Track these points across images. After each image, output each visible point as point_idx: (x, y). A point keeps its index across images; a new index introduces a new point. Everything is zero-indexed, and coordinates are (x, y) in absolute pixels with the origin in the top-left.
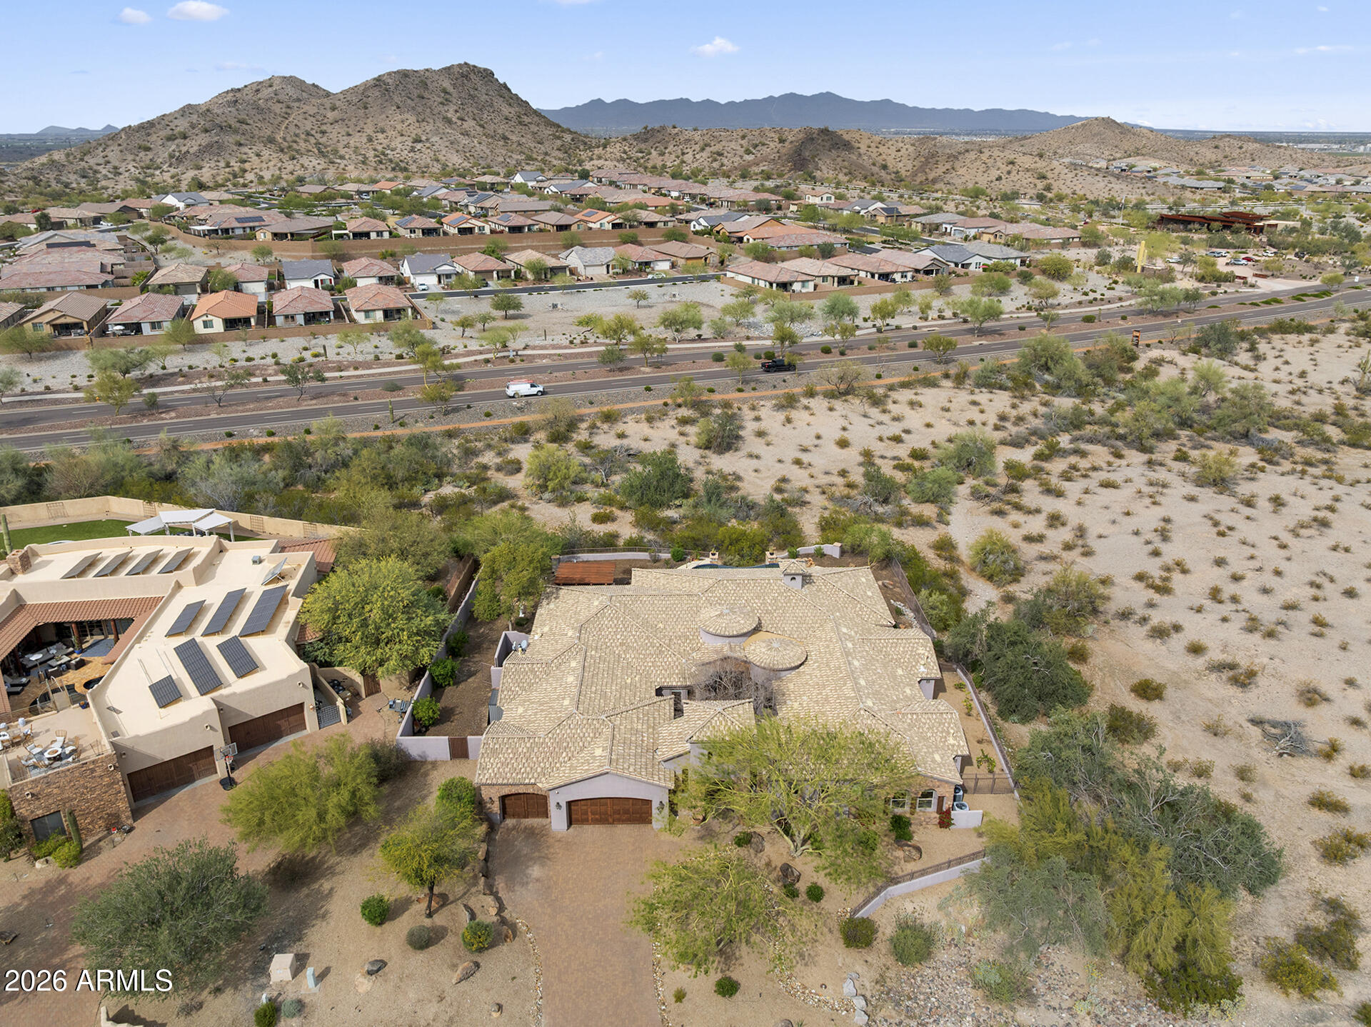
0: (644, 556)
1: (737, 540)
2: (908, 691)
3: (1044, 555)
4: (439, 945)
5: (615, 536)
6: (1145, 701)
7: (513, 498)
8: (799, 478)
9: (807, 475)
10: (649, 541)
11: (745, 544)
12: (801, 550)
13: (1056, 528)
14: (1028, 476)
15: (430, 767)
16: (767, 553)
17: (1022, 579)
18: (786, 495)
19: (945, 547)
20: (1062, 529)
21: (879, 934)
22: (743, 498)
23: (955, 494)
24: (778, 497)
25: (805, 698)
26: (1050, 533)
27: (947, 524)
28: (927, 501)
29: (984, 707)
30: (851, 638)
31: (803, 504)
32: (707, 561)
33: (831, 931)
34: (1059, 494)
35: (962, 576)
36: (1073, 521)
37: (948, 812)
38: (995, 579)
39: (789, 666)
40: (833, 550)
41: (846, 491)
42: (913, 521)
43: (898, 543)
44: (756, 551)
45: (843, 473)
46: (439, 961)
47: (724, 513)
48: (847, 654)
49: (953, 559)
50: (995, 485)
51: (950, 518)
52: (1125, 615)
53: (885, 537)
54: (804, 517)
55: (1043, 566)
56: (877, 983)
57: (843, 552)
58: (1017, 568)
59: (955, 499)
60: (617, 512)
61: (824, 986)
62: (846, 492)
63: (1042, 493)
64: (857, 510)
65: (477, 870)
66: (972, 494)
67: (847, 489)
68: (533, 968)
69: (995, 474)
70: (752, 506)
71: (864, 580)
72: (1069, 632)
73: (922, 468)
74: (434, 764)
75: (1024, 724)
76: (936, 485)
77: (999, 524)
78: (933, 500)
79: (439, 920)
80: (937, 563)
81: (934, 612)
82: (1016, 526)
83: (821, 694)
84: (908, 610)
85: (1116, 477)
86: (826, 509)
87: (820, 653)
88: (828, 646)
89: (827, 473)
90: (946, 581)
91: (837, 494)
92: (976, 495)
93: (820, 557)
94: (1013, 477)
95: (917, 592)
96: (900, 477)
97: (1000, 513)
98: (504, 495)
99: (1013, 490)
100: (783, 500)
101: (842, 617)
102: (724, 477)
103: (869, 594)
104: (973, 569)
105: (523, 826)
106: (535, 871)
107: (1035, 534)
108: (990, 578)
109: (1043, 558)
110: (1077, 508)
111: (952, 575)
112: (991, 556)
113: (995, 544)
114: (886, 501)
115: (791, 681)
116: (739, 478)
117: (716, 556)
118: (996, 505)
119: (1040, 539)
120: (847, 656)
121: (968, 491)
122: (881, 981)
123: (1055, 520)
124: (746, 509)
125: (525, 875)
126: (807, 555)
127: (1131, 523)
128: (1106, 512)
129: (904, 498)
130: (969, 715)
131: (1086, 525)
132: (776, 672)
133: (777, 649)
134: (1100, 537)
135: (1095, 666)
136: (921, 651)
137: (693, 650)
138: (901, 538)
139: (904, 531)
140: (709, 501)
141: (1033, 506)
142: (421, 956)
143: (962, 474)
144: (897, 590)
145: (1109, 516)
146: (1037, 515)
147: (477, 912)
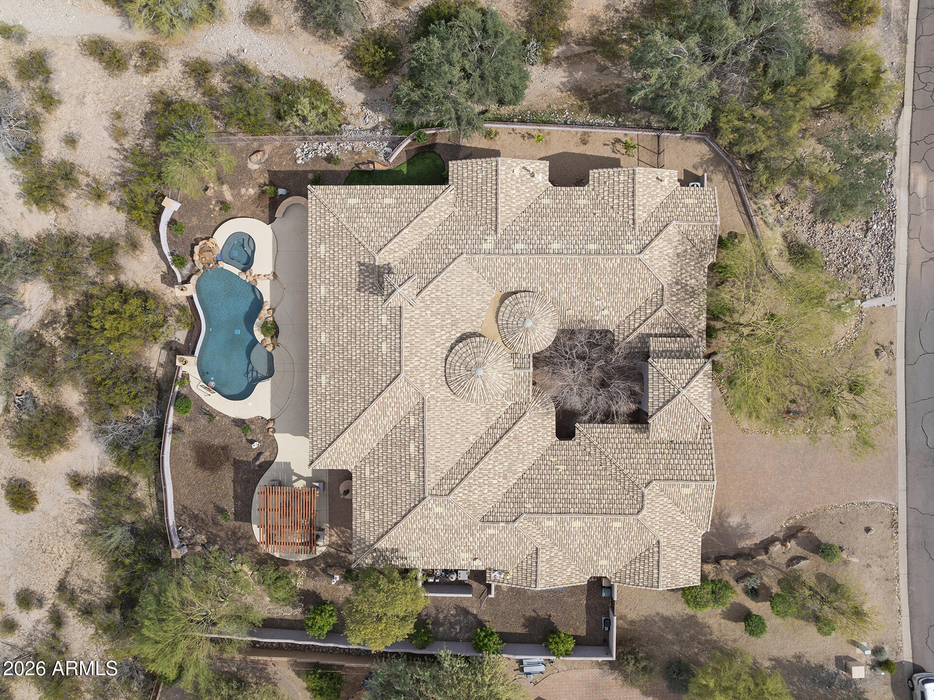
65: (750, 564)
106: (734, 520)
125: (738, 527)
147: (789, 556)
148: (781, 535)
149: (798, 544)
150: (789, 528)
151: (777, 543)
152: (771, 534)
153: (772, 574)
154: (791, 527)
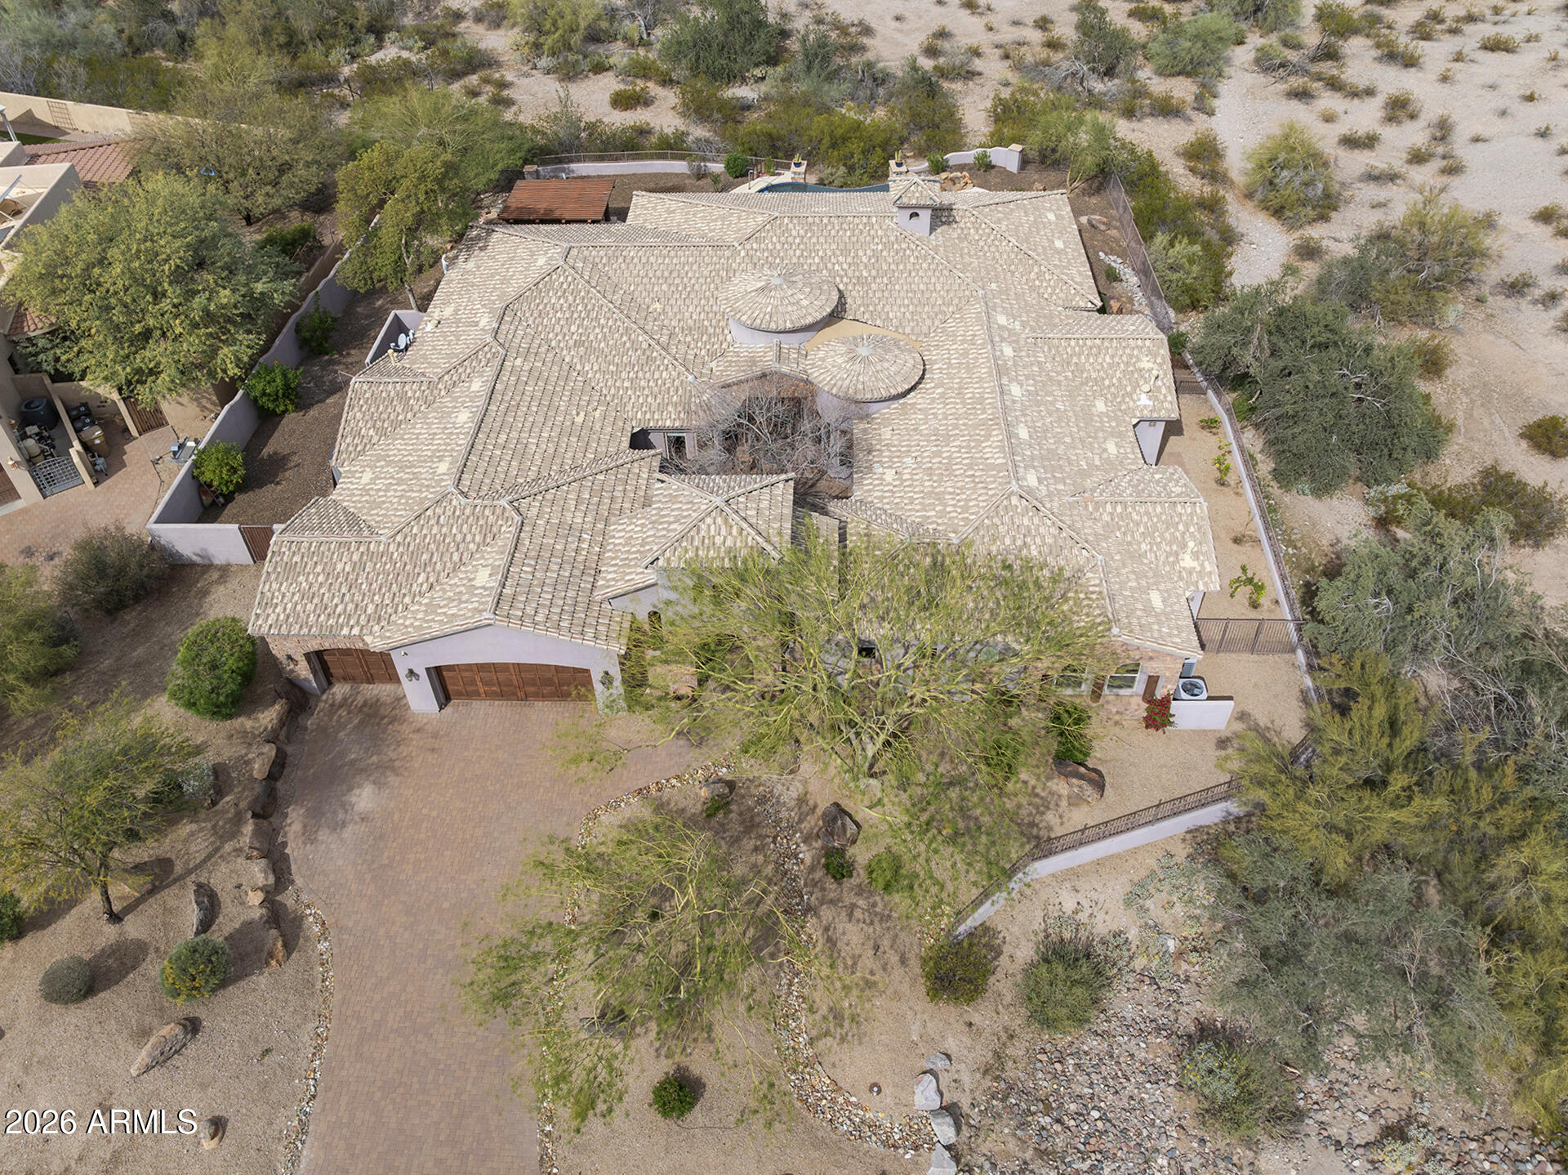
0: (679, 167)
1: (845, 139)
2: (1111, 448)
3: (1376, 172)
4: (120, 988)
5: (643, 131)
6: (1547, 458)
7: (490, 66)
8: (967, 29)
9: (981, 27)
10: (698, 140)
11: (855, 146)
12: (953, 158)
13: (1399, 123)
14: (1355, 31)
15: (215, 575)
16: (892, 163)
17: (1333, 214)
18: (941, 60)
19: (1204, 155)
20: (1409, 127)
21: (1003, 960)
22: (870, 65)
23: (1228, 61)
24: (927, 64)
25: (909, 461)
26: (1388, 133)
27: (1211, 113)
28: (1179, 74)
29: (1250, 461)
30: (1012, 337)
31: (971, 75)
32: (786, 177)
33: (903, 961)
34: (1410, 62)
35: (1229, 208)
36: (1431, 111)
37: (1165, 703)
38: (1288, 214)
39: (885, 394)
40: (1007, 157)
41: (1044, 53)
42: (1152, 106)
43: (1123, 146)
44: (875, 160)
45: (1043, 24)
46: (112, 1025)
47: (834, 91)
48: (1000, 371)
49: (1216, 176)
50: (1297, 46)
51: (1216, 103)
52: (1516, 288)
53: (1101, 134)
54: (970, 99)
55: (1373, 192)
56: (986, 1072)
57: (1025, 162)
58: (1327, 195)
59: (1227, 70)
60: (653, 88)
61: (875, 1088)
62: (1044, 56)
63: (1379, 59)
64: (1059, 89)
65: (243, 805)
66: (1257, 61)
67: (1047, 50)
68: (311, 1026)
69: (1298, 28)
70: (880, 79)
71: (1051, 216)
72: (1415, 317)
73: (1177, 15)
74: (225, 571)
75: (1319, 497)
76: (1199, 45)
77: (1302, 115)
78: (1188, 69)
79: (134, 928)
80: (1187, 183)
81: (1175, 276)
82: (1329, 118)
83: (938, 454)
84: (1129, 271)
85: (1513, 31)
86: (1007, 84)
87: (950, 365)
88: (966, 353)
89: (1016, 23)
90: (1201, 216)
91: (1029, 59)
92: (1266, 63)
93: (984, 170)
94: (1332, 33)
95: (1148, 238)
96: (1138, 30)
97: (1302, 95)
98: (477, 62)
99: (1329, 54)
100: (935, 68)
101: (1000, 292)
102: (843, 29)
103: (1059, 244)
104: (1249, 196)
105: (360, 700)
106: (364, 798)
107: (1361, 133)
108: (1278, 212)
109: (1374, 177)
110: (1439, 86)
111: (1212, 206)
112: (1285, 173)
113: (1293, 149)
114: (1110, 72)
115: (887, 422)
116: (867, 31)
117: (802, 169)
118: (1296, 82)
119: (1369, 142)
120: (1000, 375)
121: (1252, 55)
122: (993, 1068)
123: (1399, 109)
124: (870, 83)
125: (343, 805)
126: (961, 168)
127: (1535, 116)
128: (1490, 94)
129: (1141, 67)
130: (1222, 483)
131: (1454, 118)
132: (858, 407)
133: (865, 360)
134: (1476, 140)
135: (1455, 385)
136: (1145, 363)
137: (713, 355)
138: (1131, 137)
139: (1135, 125)
140: (809, 68)
141: (1362, 83)
142: (77, 1016)
143: (1243, 26)
144: (1114, 233)
145: (1496, 101)
146: (1367, 100)
147: (225, 898)
148: (288, 899)
149: (248, 924)
150: (298, 921)
151: (271, 880)
152: (299, 881)
153: (193, 848)
154: (300, 927)
